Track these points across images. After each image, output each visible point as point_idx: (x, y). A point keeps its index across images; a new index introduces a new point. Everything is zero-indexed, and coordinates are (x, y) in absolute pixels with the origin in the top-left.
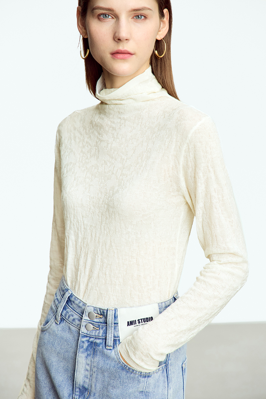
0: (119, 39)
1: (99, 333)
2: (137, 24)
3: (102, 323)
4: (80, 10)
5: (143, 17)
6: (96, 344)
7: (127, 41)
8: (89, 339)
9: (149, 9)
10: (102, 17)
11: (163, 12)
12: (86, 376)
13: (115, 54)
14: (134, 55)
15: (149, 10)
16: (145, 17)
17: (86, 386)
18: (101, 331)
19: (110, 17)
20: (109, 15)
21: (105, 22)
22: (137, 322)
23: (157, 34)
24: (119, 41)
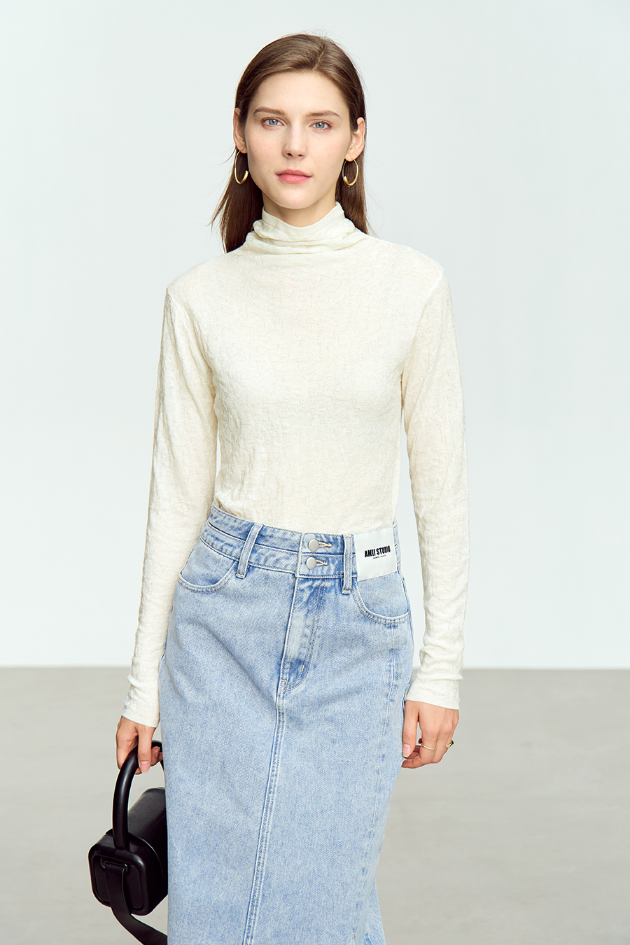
0: (290, 154)
1: (329, 570)
2: (316, 134)
3: (331, 554)
4: (239, 114)
5: (326, 126)
6: (323, 589)
7: (301, 157)
8: (313, 584)
9: (335, 114)
10: (267, 122)
11: (356, 122)
12: (302, 646)
13: (281, 174)
14: (311, 178)
15: (334, 116)
16: (330, 126)
17: (302, 658)
18: (333, 567)
19: (279, 123)
20: (277, 121)
21: (271, 130)
22: (376, 552)
23: (347, 152)
24: (289, 157)
